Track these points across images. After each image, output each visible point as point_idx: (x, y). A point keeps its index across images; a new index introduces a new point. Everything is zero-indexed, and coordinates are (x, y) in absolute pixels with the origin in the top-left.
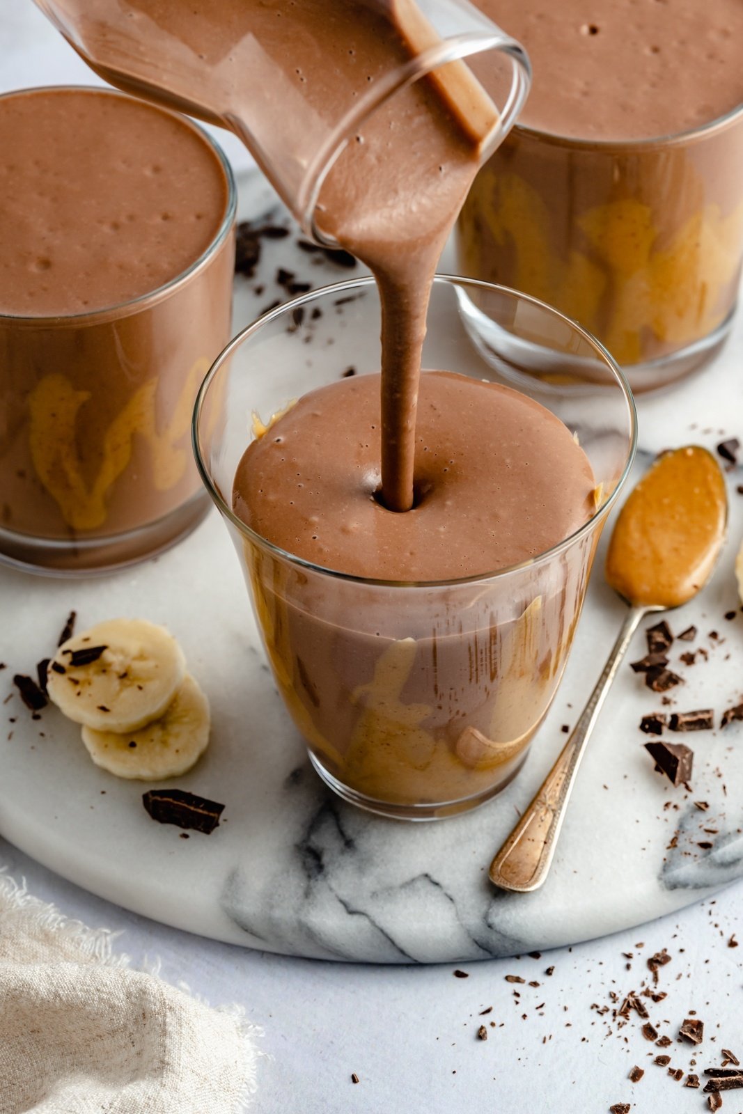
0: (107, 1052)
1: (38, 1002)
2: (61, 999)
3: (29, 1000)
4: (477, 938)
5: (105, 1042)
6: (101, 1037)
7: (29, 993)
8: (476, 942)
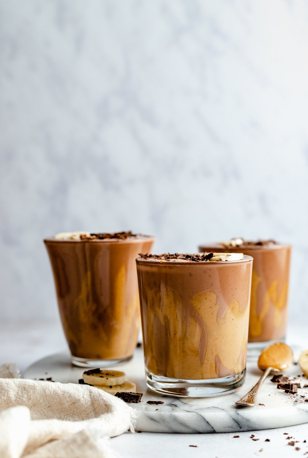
0: (77, 408)
1: (52, 391)
2: (60, 389)
3: (49, 390)
4: (234, 418)
5: (76, 405)
6: (74, 403)
7: (49, 387)
8: (234, 419)
